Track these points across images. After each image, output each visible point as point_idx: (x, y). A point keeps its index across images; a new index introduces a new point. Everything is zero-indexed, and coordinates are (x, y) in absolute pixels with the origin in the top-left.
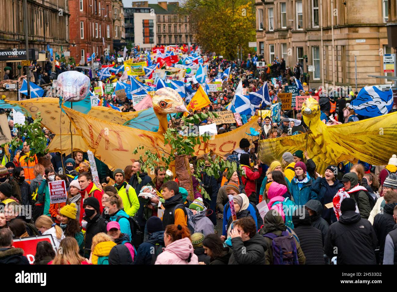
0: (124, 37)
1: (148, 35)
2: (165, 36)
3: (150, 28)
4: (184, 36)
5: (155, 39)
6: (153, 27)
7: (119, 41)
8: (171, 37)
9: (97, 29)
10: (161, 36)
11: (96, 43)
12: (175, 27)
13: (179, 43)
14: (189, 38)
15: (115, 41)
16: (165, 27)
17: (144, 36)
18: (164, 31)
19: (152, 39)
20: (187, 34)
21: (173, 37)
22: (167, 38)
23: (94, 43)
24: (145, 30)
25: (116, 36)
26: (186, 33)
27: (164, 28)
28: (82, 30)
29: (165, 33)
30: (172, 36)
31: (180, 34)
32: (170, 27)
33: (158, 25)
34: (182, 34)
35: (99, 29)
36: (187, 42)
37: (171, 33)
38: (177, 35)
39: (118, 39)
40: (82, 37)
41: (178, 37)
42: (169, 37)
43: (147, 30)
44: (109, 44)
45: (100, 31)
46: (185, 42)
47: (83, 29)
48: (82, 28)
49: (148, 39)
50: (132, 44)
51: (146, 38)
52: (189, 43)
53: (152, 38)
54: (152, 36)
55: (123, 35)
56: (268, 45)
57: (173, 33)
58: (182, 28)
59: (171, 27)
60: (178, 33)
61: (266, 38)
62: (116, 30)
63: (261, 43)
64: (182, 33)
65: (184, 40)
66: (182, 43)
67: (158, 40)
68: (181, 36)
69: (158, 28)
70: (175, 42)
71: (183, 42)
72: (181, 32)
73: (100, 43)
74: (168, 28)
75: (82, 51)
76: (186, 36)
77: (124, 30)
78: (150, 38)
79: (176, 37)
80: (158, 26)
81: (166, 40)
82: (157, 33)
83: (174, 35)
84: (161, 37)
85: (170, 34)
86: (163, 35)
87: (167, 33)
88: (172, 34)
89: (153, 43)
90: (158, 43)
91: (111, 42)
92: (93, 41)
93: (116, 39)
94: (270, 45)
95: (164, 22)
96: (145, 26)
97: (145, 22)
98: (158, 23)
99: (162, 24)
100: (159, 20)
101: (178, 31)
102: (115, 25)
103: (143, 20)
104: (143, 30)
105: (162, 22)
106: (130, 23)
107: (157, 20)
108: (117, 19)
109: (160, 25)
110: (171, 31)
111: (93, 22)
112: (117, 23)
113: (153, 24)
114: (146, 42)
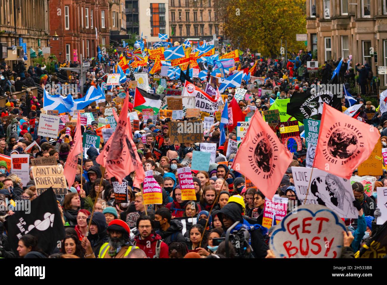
0: (125, 28)
1: (158, 24)
2: (181, 26)
3: (161, 15)
4: (206, 25)
5: (168, 29)
6: (164, 13)
7: (119, 32)
8: (189, 27)
9: (87, 16)
10: (176, 25)
11: (86, 35)
12: (195, 13)
13: (201, 35)
14: (214, 28)
15: (112, 32)
16: (182, 14)
17: (152, 26)
18: (180, 19)
19: (164, 30)
20: (211, 23)
21: (192, 27)
22: (184, 28)
23: (83, 35)
24: (154, 17)
25: (114, 26)
26: (210, 21)
27: (180, 15)
29: (181, 22)
30: (190, 25)
33: (171, 10)
34: (204, 23)
35: (89, 17)
36: (211, 33)
37: (189, 22)
38: (198, 25)
39: (116, 29)
40: (67, 27)
41: (199, 27)
42: (187, 27)
43: (156, 18)
44: (104, 37)
45: (92, 18)
46: (209, 34)
47: (68, 16)
48: (67, 14)
49: (157, 30)
50: (136, 37)
51: (154, 29)
52: (215, 36)
53: (164, 28)
54: (164, 26)
55: (124, 25)
56: (322, 39)
57: (192, 22)
59: (189, 13)
60: (200, 22)
62: (114, 18)
63: (312, 35)
65: (207, 32)
66: (204, 35)
67: (171, 31)
68: (202, 26)
70: (195, 34)
71: (206, 34)
72: (204, 20)
73: (91, 35)
74: (185, 14)
75: (68, 46)
76: (210, 26)
77: (125, 18)
78: (161, 28)
79: (196, 27)
80: (172, 13)
81: (182, 32)
82: (170, 22)
83: (194, 25)
84: (175, 28)
86: (178, 24)
87: (184, 22)
90: (171, 36)
91: (107, 34)
92: (81, 32)
93: (113, 30)
94: (325, 38)
95: (180, 6)
96: (154, 12)
97: (154, 7)
98: (172, 8)
99: (177, 9)
100: (172, 4)
101: (200, 19)
102: (113, 10)
103: (151, 4)
104: (151, 18)
105: (177, 7)
106: (133, 7)
107: (170, 3)
108: (115, 3)
109: (175, 10)
110: (189, 19)
111: (83, 6)
112: (115, 8)
113: (164, 9)
114: (154, 33)
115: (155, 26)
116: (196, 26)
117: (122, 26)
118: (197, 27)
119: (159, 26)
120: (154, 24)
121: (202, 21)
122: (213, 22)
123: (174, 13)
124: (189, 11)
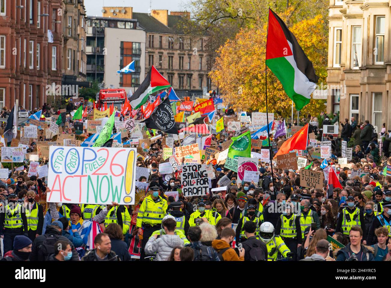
0: (85, 72)
3: (135, 58)
4: (195, 75)
6: (139, 55)
7: (75, 78)
8: (172, 77)
9: (32, 52)
11: (29, 78)
12: (181, 58)
13: (188, 88)
14: (205, 79)
15: (66, 77)
16: (163, 58)
18: (160, 64)
19: (138, 79)
20: (202, 73)
21: (176, 76)
23: (24, 77)
24: (125, 61)
25: (69, 69)
26: (201, 70)
27: (161, 60)
29: (161, 69)
30: (174, 74)
31: (188, 72)
32: (171, 57)
33: (149, 52)
34: (192, 72)
35: (35, 53)
36: (201, 86)
37: (173, 70)
38: (184, 74)
39: (72, 74)
40: (2, 64)
41: (185, 78)
42: (169, 77)
43: (129, 61)
45: (38, 55)
46: (198, 88)
47: (4, 49)
48: (2, 47)
49: (128, 78)
50: (100, 86)
51: (125, 76)
52: (205, 90)
53: (137, 76)
55: (83, 68)
56: (347, 96)
57: (176, 70)
58: (193, 62)
59: (172, 57)
60: (186, 70)
61: (344, 83)
62: (69, 58)
64: (193, 71)
65: (195, 84)
66: (192, 88)
68: (190, 76)
69: (148, 58)
70: (180, 87)
71: (194, 87)
72: (192, 68)
73: (36, 79)
74: (167, 59)
76: (201, 76)
77: (85, 59)
78: (134, 76)
79: (181, 76)
80: (150, 56)
82: (146, 68)
83: (178, 74)
85: (170, 71)
87: (166, 69)
88: (175, 72)
89: (137, 85)
91: (59, 79)
92: (22, 73)
93: (68, 73)
94: (352, 96)
95: (161, 48)
96: (125, 53)
97: (125, 46)
98: (150, 50)
99: (157, 51)
100: (151, 44)
101: (187, 67)
102: (68, 47)
103: (122, 42)
104: (121, 61)
105: (157, 49)
106: (98, 46)
107: (148, 43)
108: (72, 37)
109: (154, 52)
110: (172, 65)
111: (26, 38)
112: (71, 44)
113: (140, 50)
114: (124, 83)
116: (182, 76)
117: (81, 70)
118: (183, 77)
121: (190, 70)
122: (204, 71)
123: (153, 56)
124: (172, 55)
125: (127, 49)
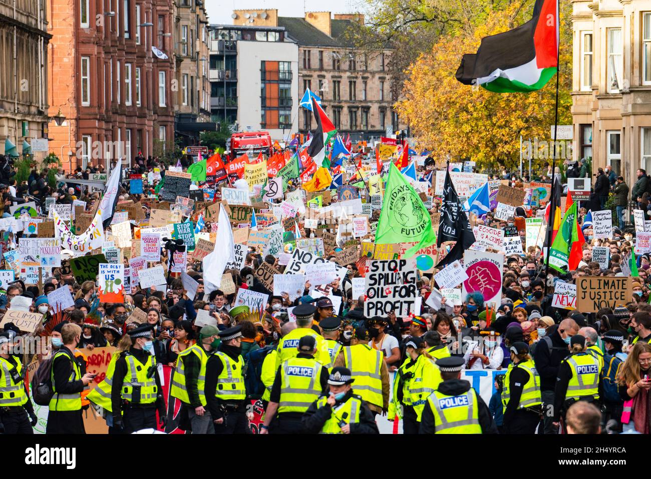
0: (209, 109)
1: (275, 103)
3: (282, 86)
4: (374, 109)
5: (295, 116)
6: (289, 81)
7: (194, 117)
8: (339, 112)
9: (128, 81)
11: (125, 119)
12: (352, 83)
13: (363, 128)
14: (389, 114)
15: (180, 116)
16: (325, 84)
17: (264, 106)
18: (321, 93)
19: (287, 117)
20: (384, 104)
21: (345, 110)
22: (329, 113)
23: (118, 118)
24: (268, 90)
25: (185, 104)
26: (382, 101)
27: (321, 86)
28: (85, 80)
29: (322, 100)
30: (342, 107)
31: (364, 104)
32: (336, 83)
33: (304, 76)
34: (369, 104)
35: (133, 82)
36: (383, 125)
37: (340, 102)
38: (358, 108)
39: (189, 111)
40: (85, 100)
41: (359, 112)
42: (334, 112)
43: (273, 90)
44: (164, 124)
45: (138, 85)
46: (378, 127)
47: (88, 77)
48: (85, 74)
49: (273, 116)
50: (231, 128)
51: (268, 112)
52: (390, 130)
53: (287, 112)
54: (290, 108)
55: (206, 102)
56: (603, 134)
57: (346, 101)
58: (371, 88)
59: (339, 82)
60: (361, 101)
61: (598, 114)
62: (185, 87)
63: (583, 127)
64: (371, 102)
65: (375, 121)
66: (370, 128)
67: (302, 120)
68: (366, 110)
69: (302, 84)
70: (351, 127)
71: (373, 126)
72: (369, 98)
73: (137, 120)
74: (332, 85)
75: (85, 140)
76: (383, 110)
77: (209, 89)
78: (282, 112)
79: (352, 111)
80: (305, 81)
82: (300, 100)
83: (349, 107)
85: (336, 104)
87: (330, 101)
88: (343, 104)
89: (288, 126)
90: (302, 127)
91: (170, 119)
92: (115, 113)
93: (183, 111)
94: (609, 133)
95: (321, 68)
96: (268, 78)
97: (268, 68)
98: (305, 72)
99: (315, 74)
100: (306, 64)
101: (361, 96)
102: (183, 71)
103: (263, 62)
104: (262, 90)
105: (315, 70)
106: (227, 69)
107: (302, 62)
108: (188, 56)
109: (311, 76)
110: (339, 95)
111: (119, 60)
112: (187, 67)
113: (290, 73)
114: (268, 123)
115: (270, 108)
116: (354, 110)
117: (202, 106)
118: (355, 112)
119: (278, 109)
120: (268, 104)
121: (365, 101)
122: (388, 102)
123: (310, 81)
124: (339, 79)
125: (270, 72)
